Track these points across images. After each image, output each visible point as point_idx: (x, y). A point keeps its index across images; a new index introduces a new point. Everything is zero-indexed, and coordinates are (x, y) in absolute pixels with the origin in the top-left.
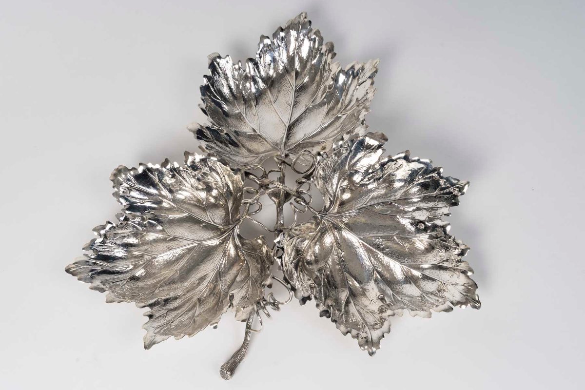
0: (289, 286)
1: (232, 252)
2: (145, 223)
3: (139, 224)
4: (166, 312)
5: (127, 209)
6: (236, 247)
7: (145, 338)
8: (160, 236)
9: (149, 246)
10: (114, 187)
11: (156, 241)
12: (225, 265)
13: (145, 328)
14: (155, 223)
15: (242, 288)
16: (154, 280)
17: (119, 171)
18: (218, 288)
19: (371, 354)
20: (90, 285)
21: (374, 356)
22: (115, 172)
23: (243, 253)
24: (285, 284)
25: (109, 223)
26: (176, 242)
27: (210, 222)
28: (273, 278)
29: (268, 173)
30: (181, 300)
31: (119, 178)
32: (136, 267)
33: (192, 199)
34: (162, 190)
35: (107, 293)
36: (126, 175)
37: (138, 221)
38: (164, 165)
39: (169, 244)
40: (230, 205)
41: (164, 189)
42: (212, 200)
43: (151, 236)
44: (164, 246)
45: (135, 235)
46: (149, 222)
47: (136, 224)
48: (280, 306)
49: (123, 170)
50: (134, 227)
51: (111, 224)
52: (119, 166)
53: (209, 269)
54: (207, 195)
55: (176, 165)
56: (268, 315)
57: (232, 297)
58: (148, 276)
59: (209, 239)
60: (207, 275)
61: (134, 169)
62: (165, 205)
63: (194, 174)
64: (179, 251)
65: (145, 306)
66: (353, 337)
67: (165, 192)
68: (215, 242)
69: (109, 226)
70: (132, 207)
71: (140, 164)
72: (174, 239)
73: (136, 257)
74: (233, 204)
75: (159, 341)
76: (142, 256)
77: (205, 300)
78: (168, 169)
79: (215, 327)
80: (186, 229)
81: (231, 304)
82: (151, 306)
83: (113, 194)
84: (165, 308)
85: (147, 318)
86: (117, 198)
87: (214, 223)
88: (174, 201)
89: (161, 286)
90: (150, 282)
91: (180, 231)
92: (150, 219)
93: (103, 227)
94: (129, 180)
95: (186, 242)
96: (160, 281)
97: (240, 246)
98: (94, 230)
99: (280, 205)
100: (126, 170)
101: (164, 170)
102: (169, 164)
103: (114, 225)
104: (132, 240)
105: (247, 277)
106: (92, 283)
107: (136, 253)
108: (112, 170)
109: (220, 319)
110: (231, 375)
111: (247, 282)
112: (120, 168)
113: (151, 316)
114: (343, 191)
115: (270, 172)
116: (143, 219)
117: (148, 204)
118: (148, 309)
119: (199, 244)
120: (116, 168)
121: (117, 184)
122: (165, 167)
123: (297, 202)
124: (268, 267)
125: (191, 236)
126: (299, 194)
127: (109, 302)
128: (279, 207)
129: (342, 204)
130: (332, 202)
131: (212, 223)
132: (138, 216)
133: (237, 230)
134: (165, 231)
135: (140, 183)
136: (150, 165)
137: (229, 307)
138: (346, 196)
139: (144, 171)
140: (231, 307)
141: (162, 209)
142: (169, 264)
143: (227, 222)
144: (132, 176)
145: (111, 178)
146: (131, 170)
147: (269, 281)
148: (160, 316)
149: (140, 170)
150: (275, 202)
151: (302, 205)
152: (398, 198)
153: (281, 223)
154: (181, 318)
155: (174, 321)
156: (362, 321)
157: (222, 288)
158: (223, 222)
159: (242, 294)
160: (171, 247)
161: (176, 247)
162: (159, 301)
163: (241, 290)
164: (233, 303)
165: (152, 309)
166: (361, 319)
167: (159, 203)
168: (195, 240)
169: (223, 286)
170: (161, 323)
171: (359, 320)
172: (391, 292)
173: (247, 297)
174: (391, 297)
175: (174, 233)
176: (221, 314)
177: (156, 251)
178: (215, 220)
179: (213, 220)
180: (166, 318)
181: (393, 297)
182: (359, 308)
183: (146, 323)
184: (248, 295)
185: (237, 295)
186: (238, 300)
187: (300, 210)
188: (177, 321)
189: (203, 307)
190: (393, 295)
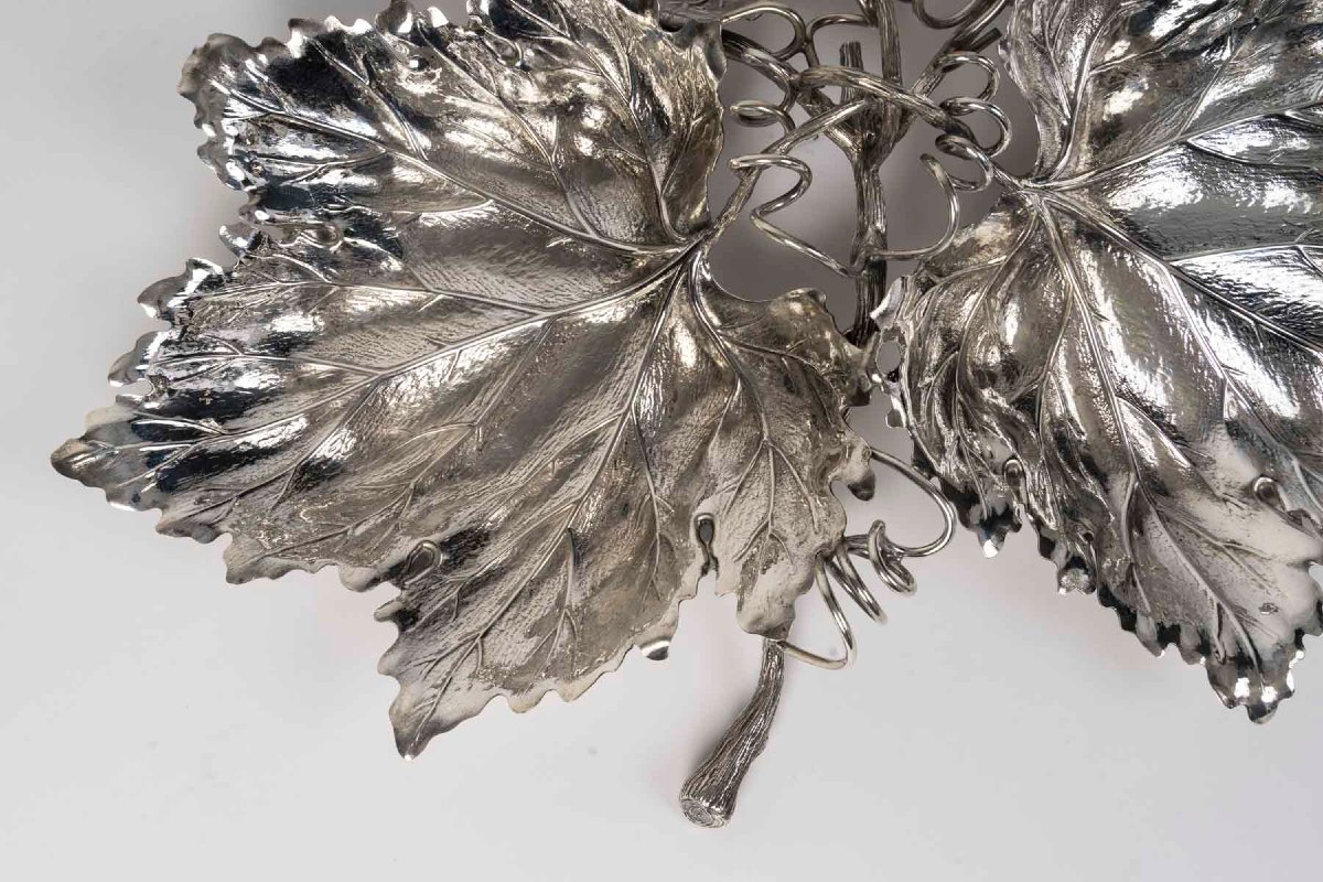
2: (333, 249)
3: (315, 256)
4: (454, 594)
7: (393, 711)
8: (400, 296)
9: (358, 334)
10: (198, 123)
11: (381, 317)
12: (656, 396)
13: (388, 673)
14: (375, 247)
15: (740, 490)
16: (391, 466)
17: (211, 56)
18: (642, 484)
19: (1258, 712)
20: (155, 516)
21: (1271, 723)
22: (196, 61)
23: (727, 351)
24: (918, 476)
25: (198, 265)
26: (459, 318)
27: (584, 230)
28: (874, 456)
29: (813, 31)
30: (504, 538)
31: (214, 83)
33: (502, 143)
34: (386, 118)
35: (225, 541)
37: (308, 248)
38: (389, 21)
39: (434, 328)
40: (660, 168)
41: (392, 115)
42: (585, 146)
43: (363, 300)
45: (304, 303)
46: (345, 246)
47: (302, 258)
49: (226, 54)
50: (294, 269)
51: (204, 266)
52: (212, 37)
53: (601, 417)
54: (560, 127)
55: (439, 19)
56: (873, 609)
57: (706, 529)
59: (588, 299)
61: (270, 44)
62: (402, 174)
63: (509, 52)
64: (478, 353)
65: (375, 581)
67: (396, 128)
68: (609, 311)
69: (199, 275)
70: (276, 195)
71: (294, 23)
74: (672, 160)
75: (451, 718)
76: (337, 377)
77: (595, 533)
78: (403, 37)
79: (660, 655)
80: (490, 260)
81: (711, 563)
82: (396, 573)
83: (200, 152)
84: (449, 578)
85: (391, 630)
86: (215, 163)
87: (598, 233)
89: (419, 491)
92: (347, 233)
95: (496, 317)
96: (413, 472)
97: (716, 321)
98: (142, 299)
101: (388, 38)
102: (409, 16)
103: (218, 270)
104: (292, 323)
106: (164, 508)
108: (181, 58)
109: (674, 624)
110: (728, 813)
111: (756, 465)
112: (216, 42)
113: (404, 618)
114: (1110, 81)
115: (819, 24)
116: (324, 237)
118: (388, 592)
119: (552, 322)
120: (201, 45)
121: (209, 110)
122: (393, 31)
123: (947, 150)
124: (844, 414)
125: (511, 291)
126: (952, 119)
127: (236, 578)
128: (867, 168)
130: (1066, 136)
131: (593, 235)
132: (305, 226)
133: (701, 270)
134: (412, 277)
135: (303, 99)
136: (333, 23)
137: (704, 571)
139: (310, 49)
140: (712, 573)
141: (392, 189)
142: (446, 404)
143: (653, 233)
144: (265, 74)
145: (184, 89)
146: (259, 49)
148: (438, 614)
149: (296, 45)
150: (846, 149)
152: (1313, 98)
153: (878, 231)
154: (513, 611)
155: (490, 629)
156: (1203, 586)
157: (657, 485)
158: (634, 229)
159: (744, 517)
160: (439, 335)
161: (461, 337)
162: (425, 553)
163: (738, 501)
164: (716, 554)
165: (403, 589)
166: (1201, 581)
167: (380, 166)
168: (533, 306)
169: (659, 477)
170: (444, 642)
171: (1192, 581)
172: (1295, 463)
173: (767, 526)
174: (1300, 485)
175: (448, 280)
176: (675, 601)
177: (386, 353)
178: (602, 222)
179: (592, 226)
180: (460, 620)
181: (1308, 483)
182: (1181, 532)
183: (391, 650)
184: (772, 518)
185: (728, 522)
186: (734, 544)
187: (962, 182)
188: (502, 627)
189: (589, 564)
190: (1306, 475)
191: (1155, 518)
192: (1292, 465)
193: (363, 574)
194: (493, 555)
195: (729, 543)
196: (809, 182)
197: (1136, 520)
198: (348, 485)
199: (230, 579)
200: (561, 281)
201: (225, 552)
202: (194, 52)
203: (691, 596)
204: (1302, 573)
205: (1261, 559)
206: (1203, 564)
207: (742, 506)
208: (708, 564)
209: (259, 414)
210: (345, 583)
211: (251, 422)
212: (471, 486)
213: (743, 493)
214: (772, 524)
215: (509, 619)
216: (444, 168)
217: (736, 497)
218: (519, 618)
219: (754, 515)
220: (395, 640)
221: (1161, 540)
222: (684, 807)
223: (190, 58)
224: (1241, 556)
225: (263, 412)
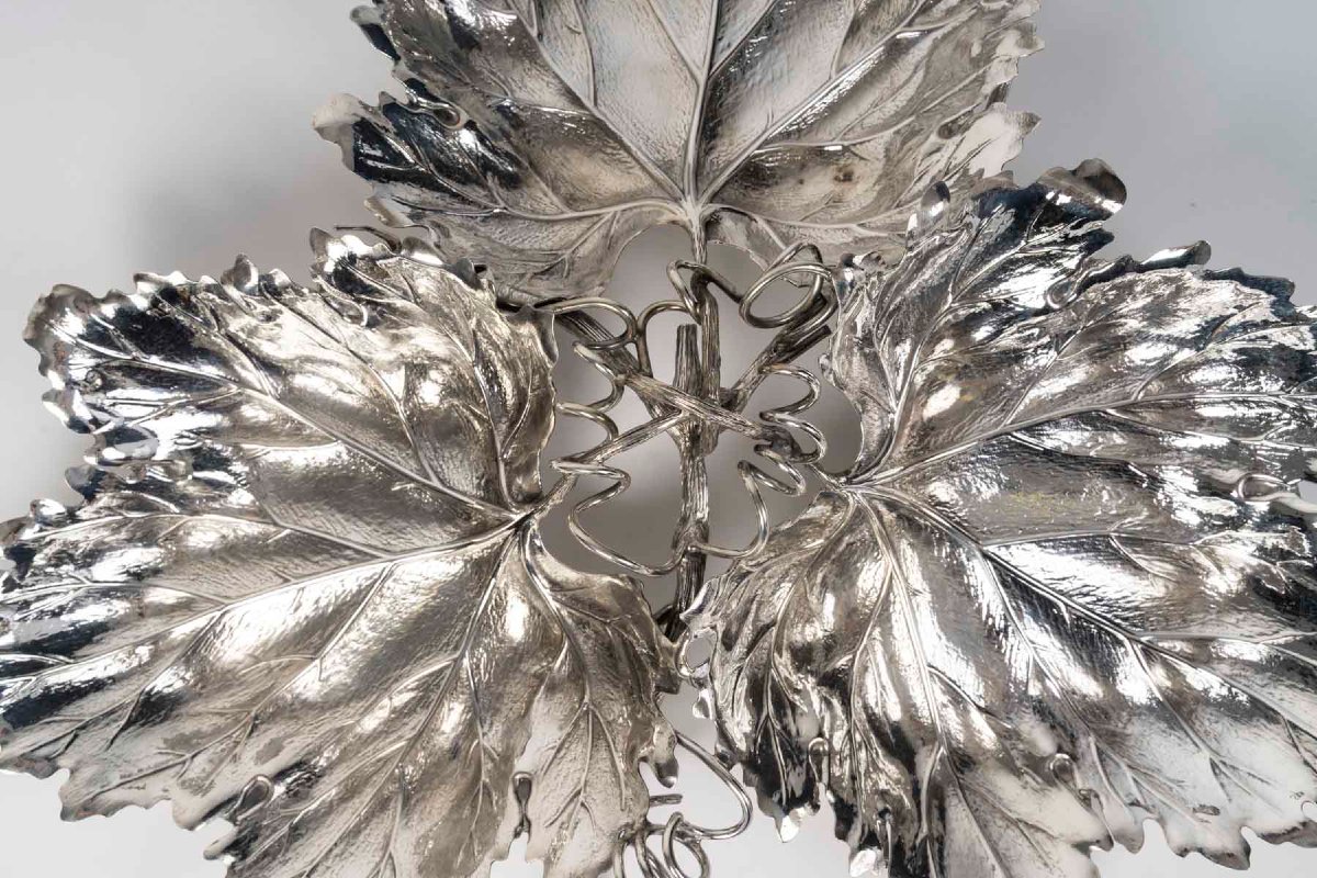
3: (161, 489)
4: (284, 829)
8: (249, 528)
10: (43, 369)
16: (236, 688)
22: (38, 311)
23: (557, 610)
27: (429, 478)
28: (680, 742)
29: (645, 322)
30: (338, 769)
32: (158, 652)
34: (236, 359)
35: (62, 776)
37: (156, 483)
38: (234, 278)
39: (280, 561)
40: (500, 428)
42: (430, 394)
43: (205, 532)
46: (196, 481)
47: (150, 492)
48: (706, 844)
52: (55, 288)
53: (436, 659)
54: (407, 378)
57: (524, 789)
59: (429, 545)
61: (115, 297)
62: (251, 410)
63: (353, 313)
65: (209, 814)
70: (123, 435)
71: (138, 278)
76: (188, 603)
77: (427, 768)
78: (250, 293)
81: (525, 824)
83: (47, 397)
84: (281, 811)
86: (63, 407)
87: (442, 481)
88: (292, 397)
89: (260, 719)
92: (198, 467)
95: (340, 555)
96: (256, 698)
97: (545, 583)
99: (694, 449)
100: (84, 301)
101: (236, 293)
102: (254, 277)
105: (577, 706)
108: (29, 306)
111: (576, 726)
112: (60, 292)
116: (173, 471)
120: (47, 294)
121: (54, 358)
122: (238, 286)
127: (71, 815)
128: (692, 457)
131: (436, 483)
132: (153, 462)
135: (148, 345)
136: (175, 280)
137: (517, 834)
139: (155, 303)
140: (524, 835)
141: (241, 425)
143: (491, 492)
144: (111, 323)
145: (28, 336)
146: (106, 300)
148: (267, 850)
149: (140, 297)
152: (1133, 398)
153: (698, 522)
154: (341, 848)
155: (317, 865)
156: (992, 860)
157: (485, 730)
158: (476, 481)
159: (561, 779)
160: (286, 568)
161: (306, 572)
162: (260, 786)
163: (557, 761)
164: (530, 816)
165: (235, 825)
166: (989, 852)
168: (376, 548)
169: (488, 722)
171: (983, 854)
172: (1092, 739)
173: (579, 792)
174: (1094, 763)
175: (296, 515)
176: (487, 860)
177: (234, 581)
178: (446, 471)
179: (436, 473)
180: (289, 855)
181: (1101, 761)
182: (978, 800)
184: (585, 785)
185: (544, 784)
186: (547, 809)
188: (329, 863)
189: (417, 801)
190: (1100, 753)
191: (955, 785)
192: (1089, 744)
193: (197, 808)
194: (324, 788)
195: (542, 804)
197: (938, 794)
198: (190, 709)
199: (65, 815)
200: (404, 524)
201: (61, 788)
202: (40, 300)
203: (502, 856)
205: (1051, 837)
206: (995, 836)
207: (560, 766)
208: (522, 825)
209: (107, 640)
210: (178, 822)
211: (97, 649)
213: (562, 753)
214: (585, 791)
215: (336, 856)
216: (295, 406)
217: (555, 757)
218: (346, 854)
219: (570, 778)
223: (35, 307)
224: (1032, 830)
225: (114, 639)
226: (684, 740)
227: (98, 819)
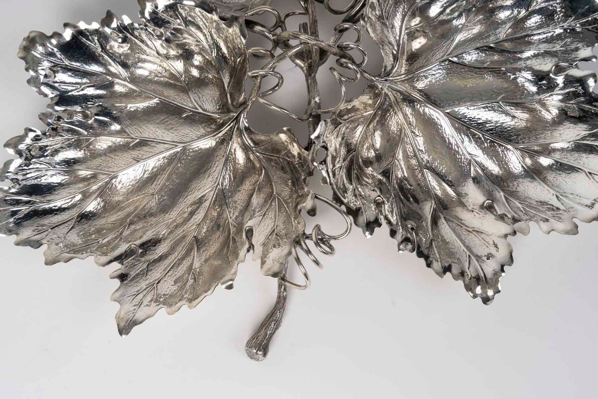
0: (343, 208)
1: (240, 157)
2: (90, 122)
3: (81, 125)
4: (145, 266)
5: (57, 104)
6: (246, 148)
7: (118, 318)
8: (119, 140)
9: (103, 158)
10: (27, 70)
11: (113, 150)
12: (230, 178)
13: (115, 300)
14: (106, 119)
15: (264, 215)
16: (120, 213)
17: (31, 42)
18: (225, 216)
19: (486, 300)
20: (14, 238)
21: (492, 304)
22: (25, 43)
23: (258, 157)
24: (334, 205)
25: (31, 130)
26: (145, 148)
27: (197, 109)
28: (316, 197)
29: (285, 19)
30: (168, 241)
31: (33, 52)
32: (86, 196)
33: (161, 74)
34: (110, 65)
35: (44, 248)
36: (44, 45)
37: (79, 121)
38: (106, 21)
39: (135, 153)
40: (226, 80)
41: (112, 63)
42: (195, 73)
43: (103, 143)
44: (128, 156)
45: (77, 145)
46: (96, 120)
47: (76, 126)
48: (332, 242)
49: (38, 39)
51: (35, 131)
52: (31, 33)
53: (206, 188)
54: (185, 65)
55: (127, 21)
56: (317, 262)
57: (250, 232)
58: (109, 207)
59: (199, 138)
60: (204, 196)
61: (56, 35)
62: (118, 88)
63: (158, 33)
64: (152, 163)
65: (110, 262)
66: (456, 278)
67: (115, 68)
69: (31, 135)
70: (64, 99)
71: (66, 25)
72: (143, 143)
73: (85, 179)
74: (231, 76)
75: (141, 319)
76: (94, 176)
77: (206, 237)
78: (114, 29)
79: (230, 287)
80: (158, 124)
81: (251, 247)
82: (119, 258)
83: (29, 82)
84: (143, 259)
85: (117, 282)
86: (36, 87)
87: (203, 110)
88: (134, 80)
89: (131, 223)
90: (113, 218)
91: (150, 131)
92: (96, 115)
93: (21, 139)
94: (52, 54)
95: (161, 147)
96: (128, 215)
97: (252, 144)
98: (7, 145)
99: (311, 71)
100: (43, 38)
101: (108, 30)
102: (115, 20)
103: (39, 133)
104: (71, 154)
105: (270, 197)
106: (17, 234)
107: (84, 173)
108: (19, 41)
109: (235, 273)
110: (265, 355)
111: (271, 205)
112: (32, 35)
113: (123, 277)
114: (412, 36)
115: (287, 16)
116: (86, 116)
117: (91, 91)
118: (116, 266)
119: (184, 149)
120: (26, 36)
121: (32, 63)
122: (109, 26)
123: (341, 65)
124: (305, 179)
125: (168, 136)
126: (343, 52)
127: (50, 262)
128: (310, 75)
129: (413, 57)
130: (396, 58)
131: (201, 111)
132: (77, 112)
133: (244, 122)
134: (125, 132)
135: (71, 58)
136: (82, 26)
137: (248, 251)
138: (418, 44)
139: (74, 37)
140: (251, 251)
141: (114, 95)
142: (142, 185)
143: (224, 108)
144: (55, 47)
145: (20, 55)
146: (52, 37)
147: (308, 204)
148: (138, 275)
149: (68, 35)
150: (302, 68)
151: (350, 68)
152: (501, 38)
153: (316, 102)
154: (171, 272)
155: (160, 280)
156: (463, 248)
157: (231, 216)
158: (218, 107)
159: (265, 227)
160: (138, 156)
161: (147, 157)
162: (132, 249)
163: (263, 220)
164: (253, 243)
165: (122, 265)
166: (461, 245)
167: (109, 86)
168: (177, 142)
169: (232, 212)
170: (140, 287)
171: (458, 245)
172: (502, 194)
173: (274, 230)
174: (504, 203)
175: (141, 133)
176: (236, 264)
177: (116, 165)
178: (205, 105)
179: (200, 106)
180: (148, 277)
181: (507, 202)
182: (454, 225)
183: (117, 290)
184: (277, 227)
185: (258, 229)
186: (261, 239)
187: (348, 78)
188: (166, 279)
189: (204, 251)
190: (506, 199)
191: (443, 220)
192: (500, 195)
193: (105, 259)
194: (161, 249)
196: (282, 82)
197: (435, 221)
198: (100, 222)
199: (47, 264)
200: (189, 131)
201: (44, 252)
202: (24, 39)
203: (243, 261)
204: (503, 240)
205: (488, 235)
206: (463, 238)
207: (265, 223)
208: (250, 247)
209: (61, 194)
210: (97, 263)
211: (57, 197)
212: (153, 220)
213: (265, 217)
214: (277, 229)
215: (169, 276)
216: (137, 85)
217: (262, 219)
218: (173, 275)
219: (269, 226)
220: (118, 287)
221: (445, 229)
222: (247, 353)
223: (22, 42)
224: (479, 234)
225: (64, 192)
226: (319, 196)
227: (62, 264)
